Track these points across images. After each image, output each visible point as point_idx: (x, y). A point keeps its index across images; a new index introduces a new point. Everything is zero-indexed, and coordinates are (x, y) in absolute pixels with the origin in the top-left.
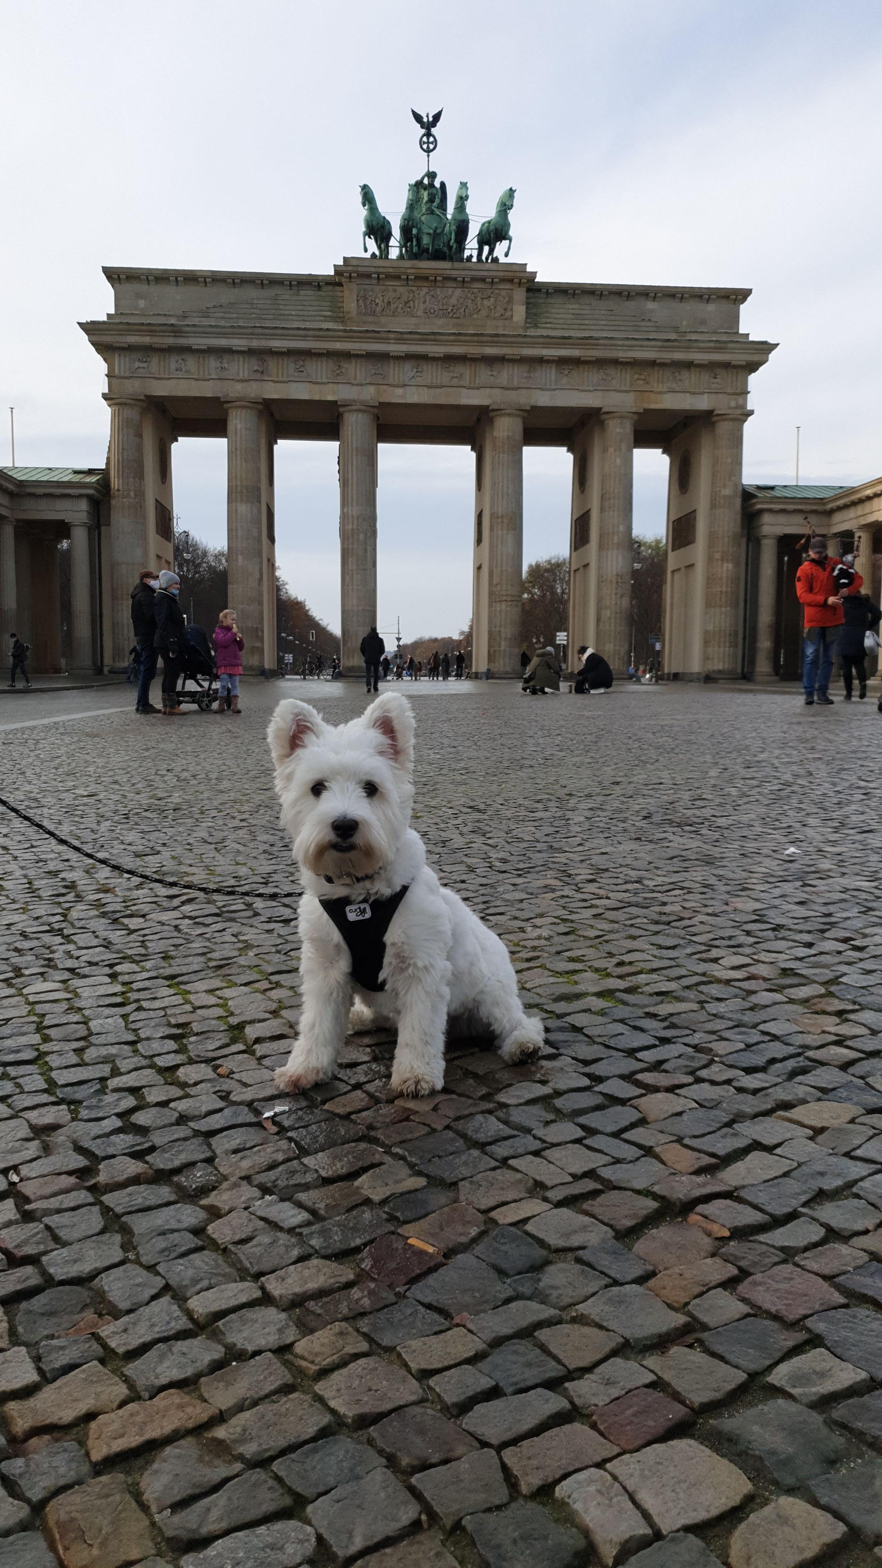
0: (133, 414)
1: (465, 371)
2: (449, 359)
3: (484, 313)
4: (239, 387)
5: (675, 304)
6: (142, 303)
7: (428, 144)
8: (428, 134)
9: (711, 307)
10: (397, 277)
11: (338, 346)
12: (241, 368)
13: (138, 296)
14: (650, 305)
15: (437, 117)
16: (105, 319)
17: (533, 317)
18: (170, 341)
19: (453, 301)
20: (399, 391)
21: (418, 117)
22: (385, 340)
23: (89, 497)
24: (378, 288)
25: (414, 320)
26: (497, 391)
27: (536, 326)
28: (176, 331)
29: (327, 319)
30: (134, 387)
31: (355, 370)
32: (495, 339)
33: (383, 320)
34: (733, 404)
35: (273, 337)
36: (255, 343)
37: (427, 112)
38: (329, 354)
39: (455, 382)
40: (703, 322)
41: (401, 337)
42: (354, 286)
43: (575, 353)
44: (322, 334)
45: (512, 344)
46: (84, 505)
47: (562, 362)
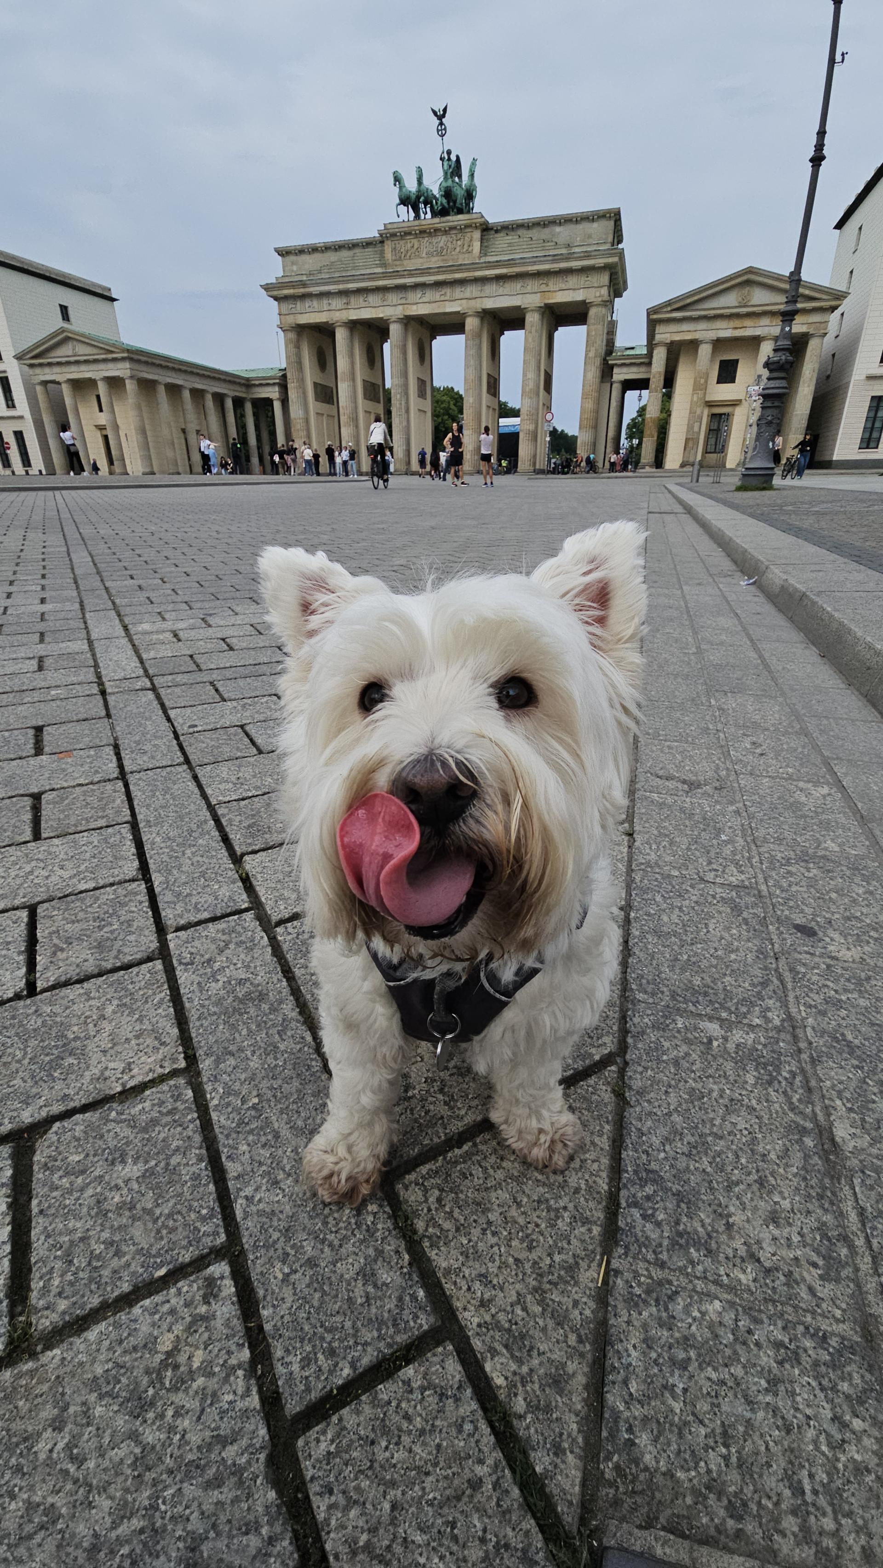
0: (292, 335)
1: (448, 291)
2: (438, 284)
3: (458, 249)
4: (338, 314)
5: (571, 227)
6: (295, 268)
7: (442, 131)
8: (441, 124)
9: (595, 225)
10: (410, 233)
11: (381, 283)
12: (337, 303)
13: (293, 263)
14: (558, 229)
15: (445, 110)
16: (274, 281)
17: (484, 249)
18: (302, 290)
19: (441, 244)
20: (415, 307)
21: (435, 113)
22: (403, 276)
23: (279, 384)
24: (402, 242)
25: (421, 260)
26: (464, 301)
27: (486, 255)
28: (303, 284)
29: (377, 266)
30: (291, 320)
31: (393, 298)
32: (460, 268)
33: (405, 262)
34: (598, 294)
35: (348, 282)
36: (341, 287)
37: (439, 108)
38: (378, 289)
39: (443, 298)
40: (590, 237)
41: (411, 273)
42: (389, 242)
43: (503, 271)
44: (372, 277)
45: (469, 270)
46: (277, 389)
47: (499, 278)
